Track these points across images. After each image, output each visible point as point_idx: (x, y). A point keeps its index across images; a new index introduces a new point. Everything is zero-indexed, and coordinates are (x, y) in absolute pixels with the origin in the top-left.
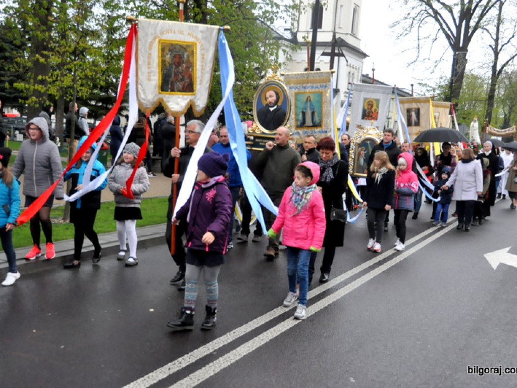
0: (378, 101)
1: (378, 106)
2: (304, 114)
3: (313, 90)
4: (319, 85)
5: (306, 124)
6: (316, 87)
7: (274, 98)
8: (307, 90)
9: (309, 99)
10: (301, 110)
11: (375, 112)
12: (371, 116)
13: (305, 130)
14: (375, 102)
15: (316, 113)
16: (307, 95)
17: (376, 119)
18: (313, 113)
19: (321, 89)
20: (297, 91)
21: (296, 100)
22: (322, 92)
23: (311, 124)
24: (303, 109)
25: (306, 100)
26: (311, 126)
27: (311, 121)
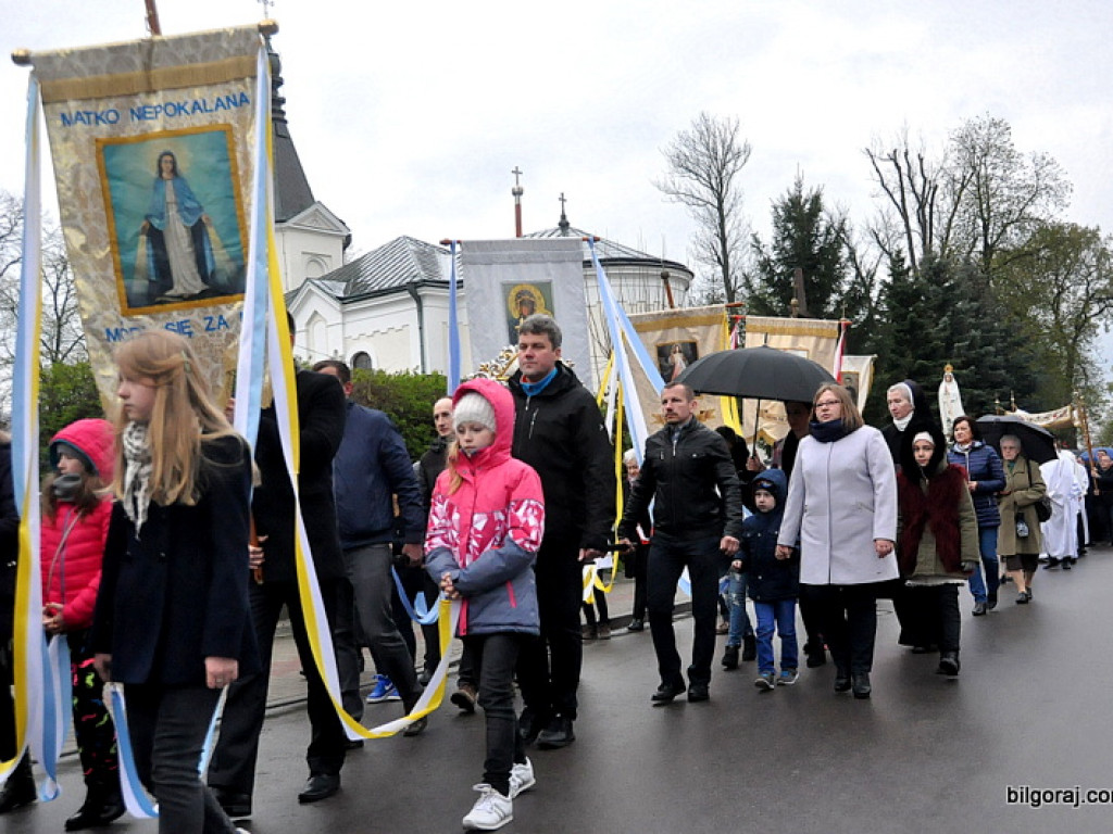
3: (185, 122)
4: (208, 96)
5: (178, 290)
6: (196, 106)
8: (156, 125)
9: (167, 167)
10: (144, 223)
13: (177, 317)
15: (211, 231)
16: (159, 147)
18: (197, 233)
19: (224, 116)
20: (103, 130)
21: (108, 174)
22: (230, 125)
23: (198, 286)
24: (147, 217)
25: (154, 173)
26: (197, 292)
27: (195, 270)
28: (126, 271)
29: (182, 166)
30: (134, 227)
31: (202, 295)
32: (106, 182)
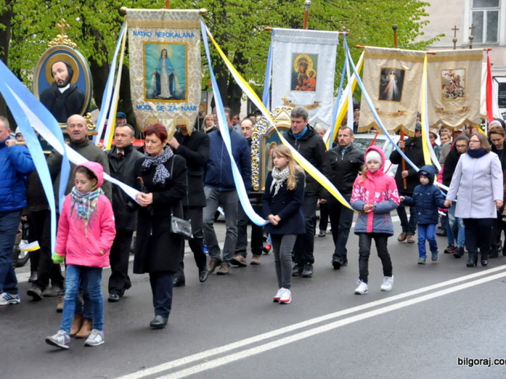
0: (315, 57)
1: (315, 67)
2: (158, 77)
3: (172, 40)
4: (181, 32)
5: (162, 95)
6: (176, 35)
7: (65, 73)
8: (162, 39)
9: (164, 54)
11: (311, 76)
12: (306, 84)
13: (160, 104)
14: (310, 60)
15: (176, 78)
17: (314, 89)
18: (171, 77)
19: (184, 40)
20: (146, 39)
21: (146, 53)
22: (187, 43)
23: (168, 95)
24: (156, 69)
25: (160, 55)
26: (168, 97)
27: (168, 90)
28: (147, 86)
29: (169, 54)
30: (151, 72)
31: (170, 99)
32: (145, 56)
